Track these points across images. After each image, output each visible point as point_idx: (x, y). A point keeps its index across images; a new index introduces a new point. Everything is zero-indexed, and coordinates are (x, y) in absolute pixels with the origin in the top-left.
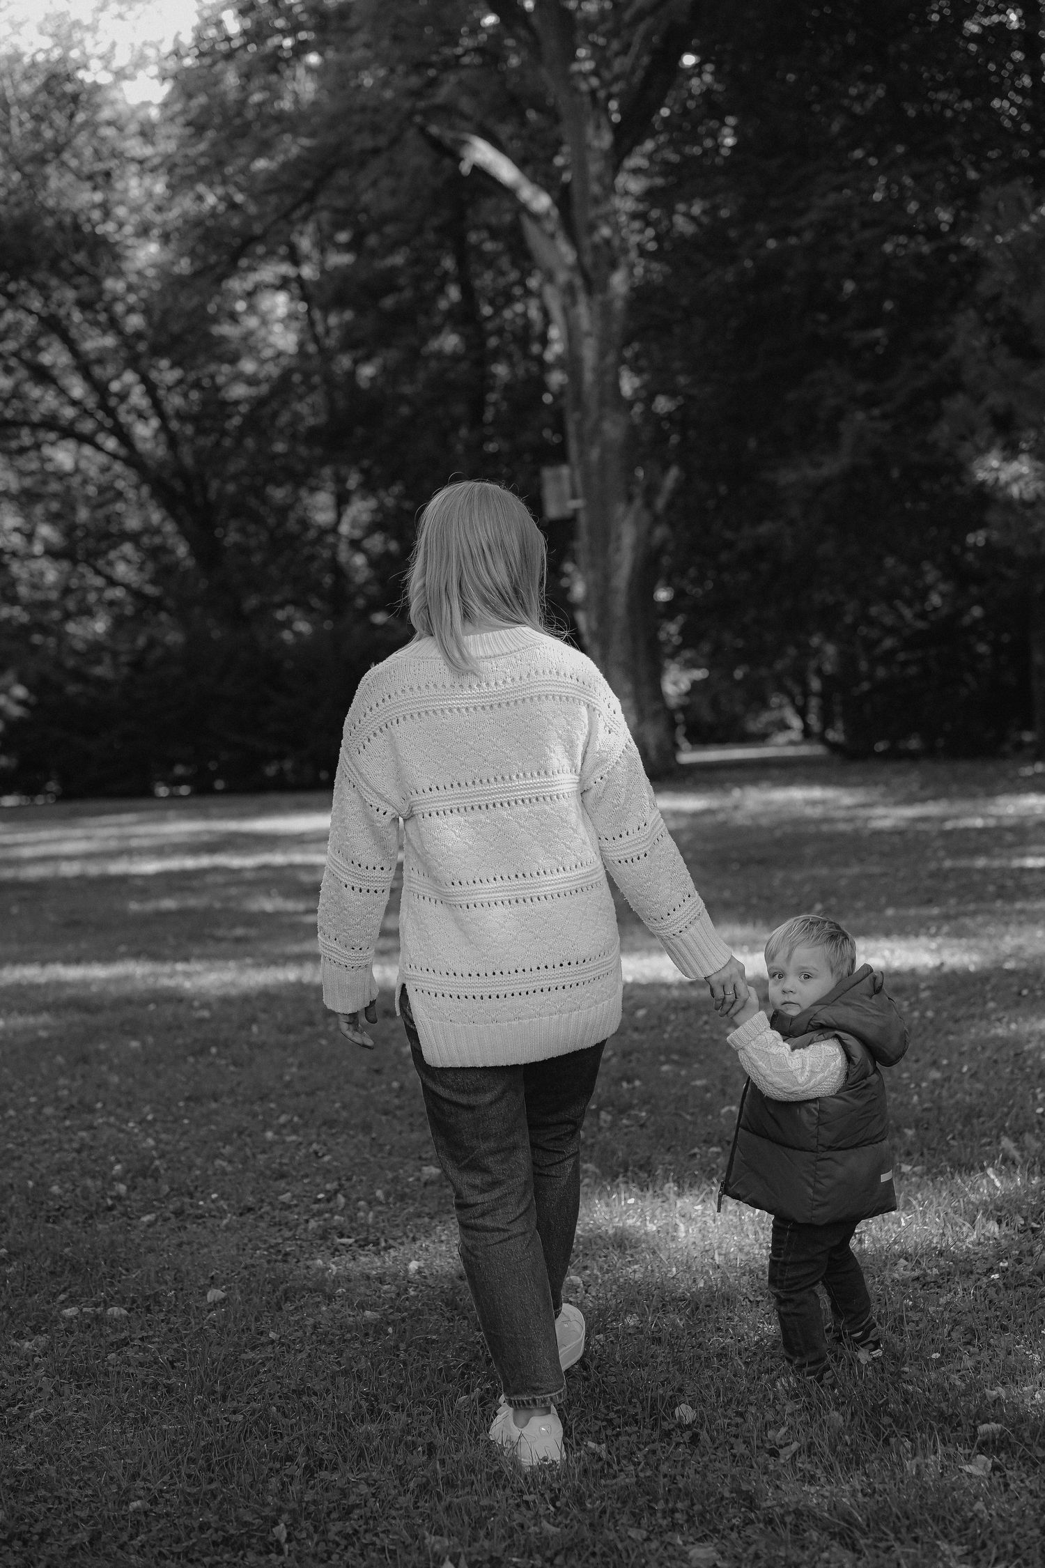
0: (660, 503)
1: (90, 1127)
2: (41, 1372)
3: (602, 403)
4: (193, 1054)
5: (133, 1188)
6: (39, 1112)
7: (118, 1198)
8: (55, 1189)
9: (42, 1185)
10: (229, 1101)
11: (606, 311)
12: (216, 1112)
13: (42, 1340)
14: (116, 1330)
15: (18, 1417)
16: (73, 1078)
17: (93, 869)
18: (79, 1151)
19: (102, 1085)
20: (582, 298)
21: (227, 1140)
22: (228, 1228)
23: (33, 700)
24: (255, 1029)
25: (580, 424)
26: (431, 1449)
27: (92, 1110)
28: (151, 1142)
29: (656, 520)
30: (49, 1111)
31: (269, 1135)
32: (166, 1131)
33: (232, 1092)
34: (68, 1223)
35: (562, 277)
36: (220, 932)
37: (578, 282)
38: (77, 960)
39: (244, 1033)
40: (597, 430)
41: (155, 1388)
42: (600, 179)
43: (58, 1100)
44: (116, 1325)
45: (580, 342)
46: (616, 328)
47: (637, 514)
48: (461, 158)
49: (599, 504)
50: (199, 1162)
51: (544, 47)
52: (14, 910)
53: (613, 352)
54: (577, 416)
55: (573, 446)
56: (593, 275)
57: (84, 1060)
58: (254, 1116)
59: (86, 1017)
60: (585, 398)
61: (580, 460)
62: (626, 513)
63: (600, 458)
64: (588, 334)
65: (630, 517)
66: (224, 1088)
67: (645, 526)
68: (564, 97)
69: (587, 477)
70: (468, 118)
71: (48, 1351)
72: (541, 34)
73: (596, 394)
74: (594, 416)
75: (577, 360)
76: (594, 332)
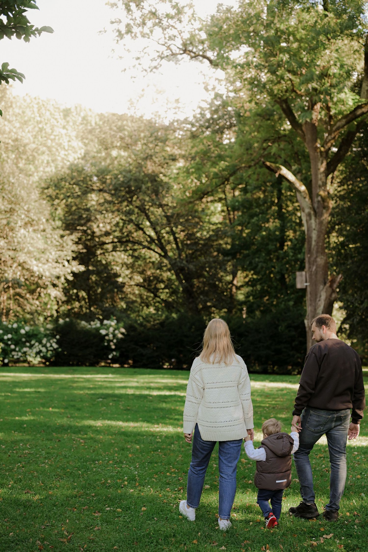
0: (335, 286)
1: (121, 467)
2: (99, 520)
3: (317, 252)
4: (153, 451)
5: (129, 483)
6: (108, 462)
7: (125, 485)
8: (109, 481)
9: (106, 480)
10: (160, 464)
11: (321, 223)
12: (156, 467)
13: (100, 514)
14: (118, 514)
15: (92, 529)
16: (119, 454)
17: (138, 392)
18: (117, 473)
19: (127, 457)
20: (313, 217)
21: (156, 474)
22: (151, 495)
23: (126, 333)
24: (173, 446)
25: (309, 258)
26: (185, 544)
27: (122, 463)
28: (136, 473)
29: (333, 291)
30: (111, 462)
31: (168, 474)
32: (141, 470)
33: (161, 462)
34: (111, 489)
35: (307, 210)
36: (171, 417)
37: (312, 212)
38: (127, 420)
39: (169, 447)
40: (315, 261)
42: (322, 180)
43: (114, 460)
44: (118, 513)
45: (312, 232)
46: (323, 228)
47: (327, 289)
48: (276, 172)
49: (314, 285)
50: (148, 478)
51: (306, 137)
52: (111, 404)
53: (322, 235)
54: (309, 256)
55: (307, 265)
56: (317, 211)
57: (123, 450)
58: (165, 469)
59: (125, 438)
60: (312, 250)
61: (309, 270)
62: (323, 288)
63: (316, 270)
64: (314, 229)
65: (325, 290)
66: (160, 461)
67: (329, 293)
68: (311, 153)
69: (311, 275)
70: (281, 157)
71: (101, 516)
72: (305, 133)
73: (315, 249)
74: (315, 256)
75: (310, 238)
76: (316, 229)
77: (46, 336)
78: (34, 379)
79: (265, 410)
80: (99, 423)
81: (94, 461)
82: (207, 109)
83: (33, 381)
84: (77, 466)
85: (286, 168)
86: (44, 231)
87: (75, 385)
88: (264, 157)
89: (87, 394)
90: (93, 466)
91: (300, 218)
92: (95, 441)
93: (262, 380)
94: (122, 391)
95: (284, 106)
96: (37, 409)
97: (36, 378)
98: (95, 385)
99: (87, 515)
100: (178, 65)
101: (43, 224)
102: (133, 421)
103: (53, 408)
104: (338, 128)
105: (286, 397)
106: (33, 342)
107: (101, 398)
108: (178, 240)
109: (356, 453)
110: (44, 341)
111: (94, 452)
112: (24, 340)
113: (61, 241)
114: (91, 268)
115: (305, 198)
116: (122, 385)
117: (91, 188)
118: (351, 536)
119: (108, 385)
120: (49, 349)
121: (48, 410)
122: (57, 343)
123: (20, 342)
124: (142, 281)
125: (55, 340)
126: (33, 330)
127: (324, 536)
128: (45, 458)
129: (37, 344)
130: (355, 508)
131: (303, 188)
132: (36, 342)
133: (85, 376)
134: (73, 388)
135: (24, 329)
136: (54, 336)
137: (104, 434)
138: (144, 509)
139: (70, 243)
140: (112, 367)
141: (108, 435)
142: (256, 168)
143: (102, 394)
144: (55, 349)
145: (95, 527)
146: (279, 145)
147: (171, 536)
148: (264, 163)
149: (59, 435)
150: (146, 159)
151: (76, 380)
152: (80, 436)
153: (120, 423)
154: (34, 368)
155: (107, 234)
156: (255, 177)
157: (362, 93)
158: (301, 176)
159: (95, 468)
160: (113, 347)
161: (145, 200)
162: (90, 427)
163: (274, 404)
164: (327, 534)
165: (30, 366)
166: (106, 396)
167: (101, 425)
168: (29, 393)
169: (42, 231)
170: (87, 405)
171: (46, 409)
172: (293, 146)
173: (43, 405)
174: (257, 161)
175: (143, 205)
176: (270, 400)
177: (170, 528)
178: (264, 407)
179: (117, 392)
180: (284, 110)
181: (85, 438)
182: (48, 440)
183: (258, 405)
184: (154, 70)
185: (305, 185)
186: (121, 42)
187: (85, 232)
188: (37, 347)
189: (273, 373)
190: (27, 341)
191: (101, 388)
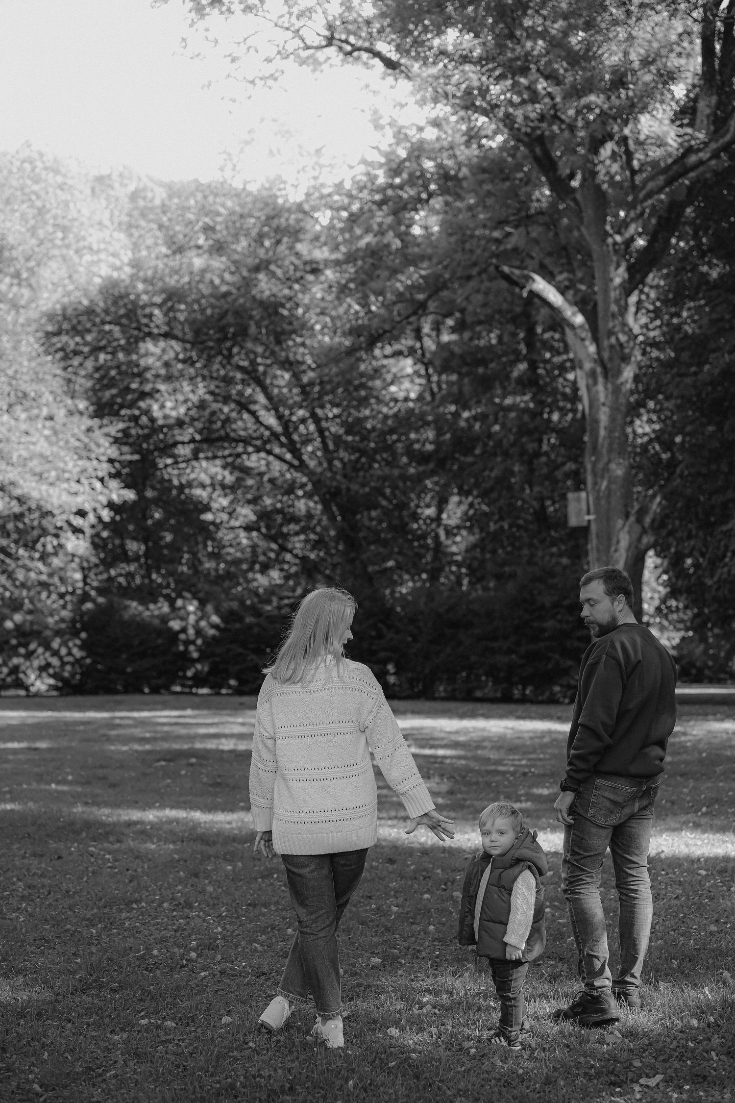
0: (648, 520)
1: (187, 917)
2: (119, 1052)
3: (610, 451)
4: (262, 877)
5: (199, 956)
6: (160, 905)
7: (190, 960)
8: (155, 952)
9: (149, 949)
11: (617, 390)
12: (264, 915)
13: (125, 1035)
14: (166, 1034)
15: (100, 1075)
16: (186, 886)
18: (176, 931)
19: (203, 892)
20: (601, 380)
21: (263, 932)
22: (248, 984)
23: (222, 626)
25: (594, 464)
27: (191, 907)
28: (220, 929)
29: (644, 531)
30: (165, 905)
32: (231, 923)
34: (158, 972)
35: (588, 366)
37: (599, 370)
40: (606, 469)
41: (178, 1066)
42: (617, 301)
43: (173, 899)
44: (167, 1031)
45: (598, 409)
46: (622, 400)
47: (630, 526)
48: (522, 287)
49: (605, 518)
50: (243, 943)
51: (584, 214)
52: (183, 772)
53: (619, 417)
54: (593, 458)
55: (590, 479)
56: (609, 366)
57: (196, 875)
58: (284, 918)
59: (205, 848)
60: (599, 447)
61: (594, 488)
62: (624, 525)
63: (608, 487)
64: (604, 404)
65: (626, 529)
66: (274, 900)
67: (635, 536)
68: (595, 247)
69: (597, 499)
70: (532, 258)
71: (126, 1042)
72: (582, 205)
73: (606, 445)
74: (605, 459)
75: (596, 421)
76: (608, 403)
77: (58, 633)
78: (30, 721)
79: (507, 779)
80: (151, 816)
81: (129, 903)
82: (381, 165)
83: (29, 725)
84: (88, 916)
85: (544, 278)
86: (51, 418)
87: (114, 733)
88: (497, 256)
89: (137, 751)
90: (124, 915)
91: (575, 383)
92: (137, 857)
93: (501, 717)
94: (211, 745)
95: (538, 150)
96: (25, 786)
97: (36, 720)
98: (155, 732)
99: (93, 1038)
100: (318, 73)
101: (47, 405)
102: (223, 811)
103: (58, 783)
104: (649, 195)
105: (550, 751)
106: (32, 646)
107: (165, 760)
108: (327, 434)
109: (703, 872)
110: (55, 644)
111: (130, 881)
112: (14, 642)
113: (86, 440)
114: (149, 494)
115: (583, 340)
116: (212, 730)
117: (146, 330)
118: (705, 1078)
119: (183, 731)
120: (66, 659)
121: (47, 787)
122: (81, 648)
123: (6, 647)
124: (253, 518)
125: (78, 642)
126: (32, 623)
127: (642, 1081)
128: (23, 898)
129: (40, 650)
130: (709, 1008)
131: (579, 319)
132: (40, 645)
133: (136, 714)
134: (109, 739)
135: (12, 620)
136: (76, 634)
137: (159, 840)
138: (226, 1019)
139: (105, 442)
140: (196, 694)
141: (166, 841)
142: (482, 281)
143: (169, 751)
144: (78, 661)
145: (108, 1071)
146: (528, 233)
147: (283, 1092)
148: (497, 267)
149: (61, 845)
150: (257, 269)
151: (118, 721)
152: (106, 845)
153: (198, 816)
154: (36, 700)
155: (180, 423)
156: (480, 297)
157: (698, 121)
158: (575, 295)
159: (130, 919)
160: (195, 655)
161: (255, 353)
162: (130, 824)
163: (526, 766)
164: (648, 1076)
165: (28, 696)
166: (174, 756)
167: (156, 820)
168: (15, 751)
169: (46, 419)
170: (133, 774)
171: (43, 787)
172: (556, 234)
173: (40, 778)
174: (484, 266)
175: (253, 363)
176: (516, 757)
177: (283, 1068)
178: (504, 773)
179: (198, 745)
180: (537, 159)
181: (117, 851)
182: (34, 855)
183: (493, 768)
184: (270, 82)
185: (583, 311)
186: (201, 24)
187: (135, 419)
188: (42, 656)
189: (523, 700)
190: (20, 645)
191: (167, 737)
